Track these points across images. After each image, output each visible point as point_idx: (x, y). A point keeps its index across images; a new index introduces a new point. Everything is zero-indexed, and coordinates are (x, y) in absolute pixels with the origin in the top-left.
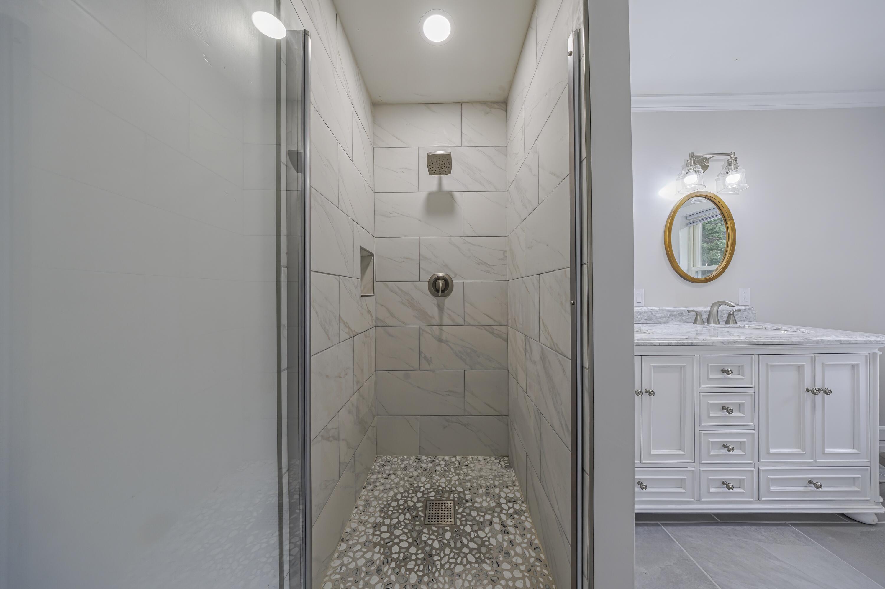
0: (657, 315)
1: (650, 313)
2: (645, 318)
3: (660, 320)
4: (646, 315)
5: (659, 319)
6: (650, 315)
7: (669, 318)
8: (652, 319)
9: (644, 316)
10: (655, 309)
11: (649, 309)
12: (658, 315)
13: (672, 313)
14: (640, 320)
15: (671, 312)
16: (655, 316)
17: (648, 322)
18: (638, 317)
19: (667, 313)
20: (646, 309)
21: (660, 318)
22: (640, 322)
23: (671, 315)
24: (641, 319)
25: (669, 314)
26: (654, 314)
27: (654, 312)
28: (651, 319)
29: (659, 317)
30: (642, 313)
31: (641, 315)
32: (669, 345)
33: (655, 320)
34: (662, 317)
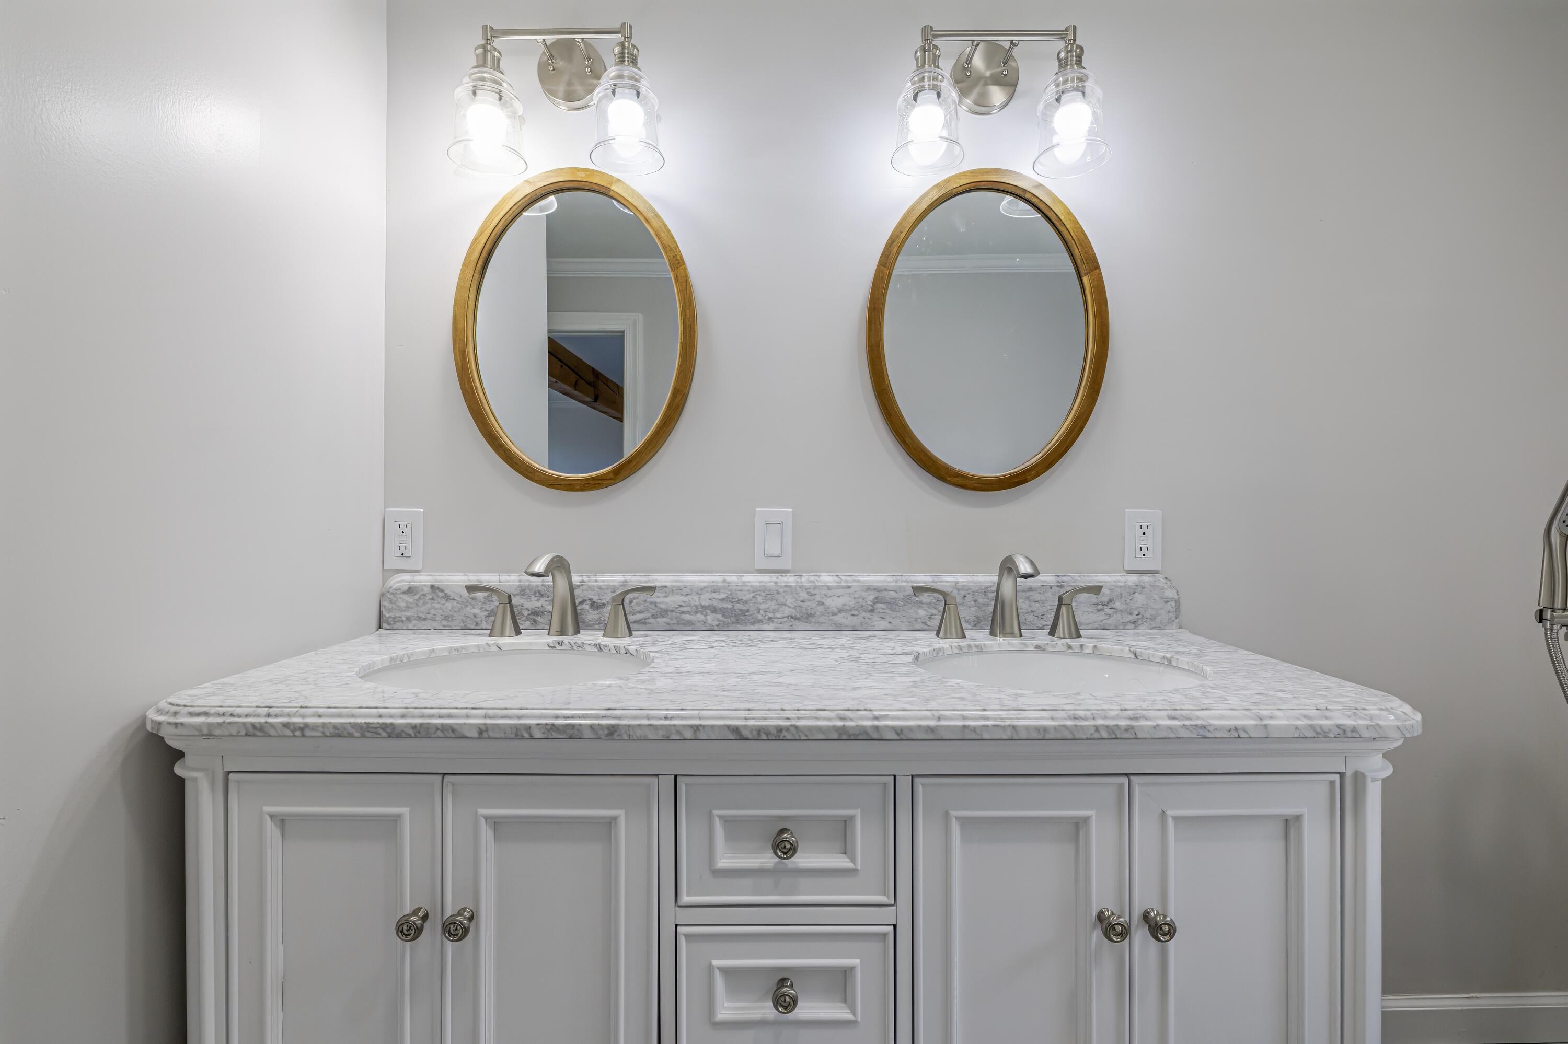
0: (829, 602)
1: (804, 595)
2: (787, 611)
3: (839, 619)
4: (790, 601)
5: (834, 614)
6: (803, 601)
7: (872, 611)
8: (811, 615)
9: (785, 605)
10: (827, 579)
11: (805, 579)
12: (834, 603)
13: (884, 594)
14: (770, 618)
15: (877, 589)
16: (823, 604)
17: (798, 625)
18: (763, 606)
19: (864, 594)
20: (791, 579)
21: (840, 611)
22: (772, 626)
23: (877, 600)
24: (771, 615)
25: (872, 597)
26: (818, 598)
27: (816, 591)
28: (807, 617)
29: (835, 610)
30: (778, 593)
31: (772, 600)
32: (521, 733)
33: (822, 619)
34: (846, 607)
